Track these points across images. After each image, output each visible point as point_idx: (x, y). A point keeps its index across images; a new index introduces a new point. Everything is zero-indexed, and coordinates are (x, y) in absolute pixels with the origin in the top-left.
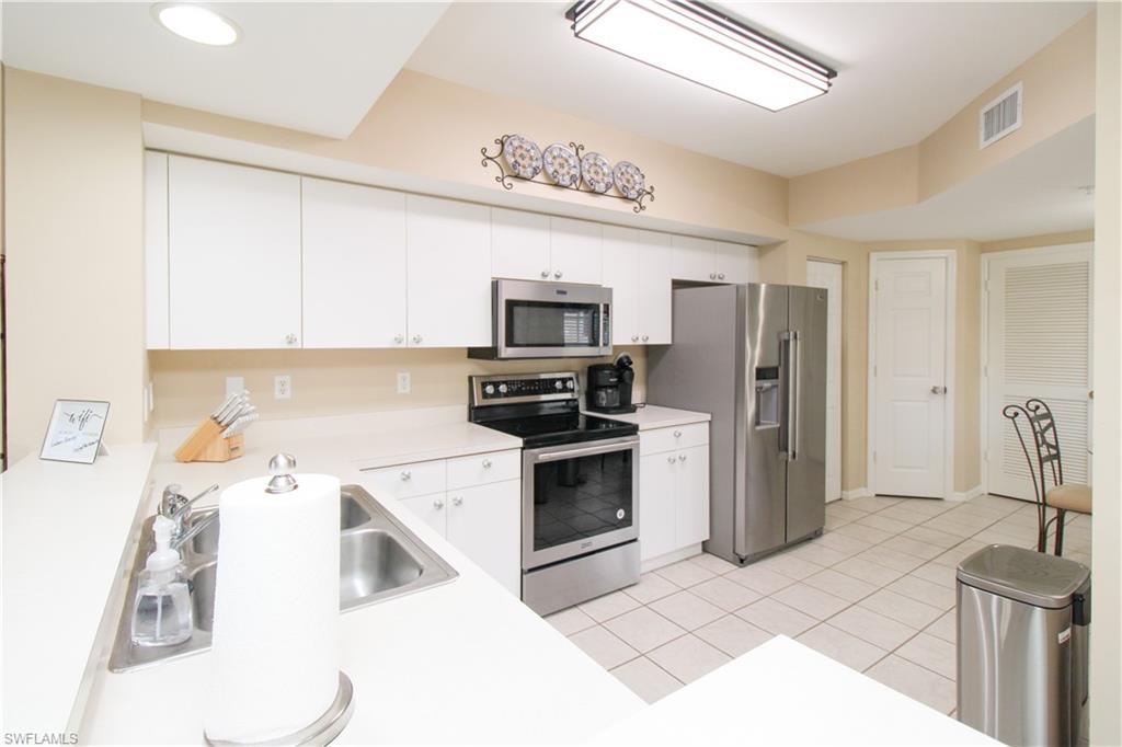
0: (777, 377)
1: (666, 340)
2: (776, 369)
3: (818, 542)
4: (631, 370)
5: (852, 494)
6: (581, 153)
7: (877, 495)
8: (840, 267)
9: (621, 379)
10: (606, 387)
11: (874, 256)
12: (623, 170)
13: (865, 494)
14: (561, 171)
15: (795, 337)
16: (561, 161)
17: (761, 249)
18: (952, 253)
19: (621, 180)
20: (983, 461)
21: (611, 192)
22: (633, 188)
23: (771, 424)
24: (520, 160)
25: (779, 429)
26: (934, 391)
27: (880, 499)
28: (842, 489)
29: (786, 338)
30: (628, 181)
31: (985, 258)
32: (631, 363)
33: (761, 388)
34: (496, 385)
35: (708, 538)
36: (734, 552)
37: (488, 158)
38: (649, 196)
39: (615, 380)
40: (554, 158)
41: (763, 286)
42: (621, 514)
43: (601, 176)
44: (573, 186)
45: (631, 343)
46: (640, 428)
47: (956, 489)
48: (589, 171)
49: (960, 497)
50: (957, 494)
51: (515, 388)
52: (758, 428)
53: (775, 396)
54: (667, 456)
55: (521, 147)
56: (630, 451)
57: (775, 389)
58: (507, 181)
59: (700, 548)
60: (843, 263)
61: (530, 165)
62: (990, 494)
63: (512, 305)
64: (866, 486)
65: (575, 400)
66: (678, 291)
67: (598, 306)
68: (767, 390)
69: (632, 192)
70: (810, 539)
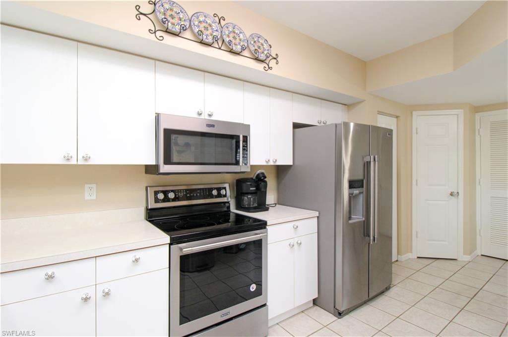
0: (363, 187)
1: (288, 161)
2: (362, 181)
3: (388, 293)
4: (266, 182)
5: (403, 258)
6: (222, 22)
7: (418, 257)
8: (395, 119)
9: (258, 188)
10: (247, 194)
11: (415, 113)
12: (256, 40)
13: (411, 257)
14: (205, 32)
15: (375, 160)
16: (206, 25)
17: (348, 105)
18: (461, 112)
19: (254, 46)
20: (478, 236)
21: (246, 53)
22: (263, 52)
23: (358, 218)
24: (169, 19)
25: (364, 221)
26: (452, 194)
27: (420, 259)
28: (398, 254)
29: (369, 160)
30: (259, 47)
31: (478, 116)
32: (265, 177)
33: (352, 194)
34: (165, 193)
35: (316, 296)
36: (335, 307)
37: (141, 14)
38: (274, 61)
39: (254, 189)
40: (200, 22)
41: (352, 125)
42: (253, 288)
43: (238, 40)
44: (216, 45)
45: (265, 164)
46: (268, 224)
47: (465, 254)
48: (228, 36)
49: (467, 258)
50: (464, 256)
51: (181, 195)
52: (351, 222)
53: (361, 200)
54: (288, 242)
55: (171, 10)
56: (261, 240)
57: (362, 195)
58: (159, 34)
59: (312, 304)
60: (397, 117)
61: (178, 24)
62: (482, 255)
63: (168, 133)
64: (411, 252)
65: (228, 202)
66: (297, 130)
67: (238, 137)
68: (357, 196)
69: (262, 55)
70: (383, 292)
